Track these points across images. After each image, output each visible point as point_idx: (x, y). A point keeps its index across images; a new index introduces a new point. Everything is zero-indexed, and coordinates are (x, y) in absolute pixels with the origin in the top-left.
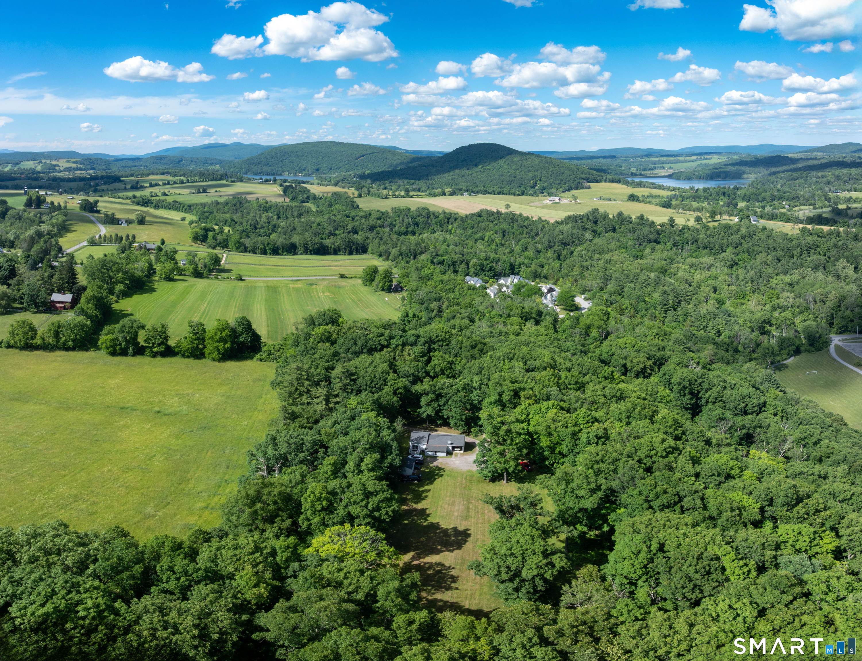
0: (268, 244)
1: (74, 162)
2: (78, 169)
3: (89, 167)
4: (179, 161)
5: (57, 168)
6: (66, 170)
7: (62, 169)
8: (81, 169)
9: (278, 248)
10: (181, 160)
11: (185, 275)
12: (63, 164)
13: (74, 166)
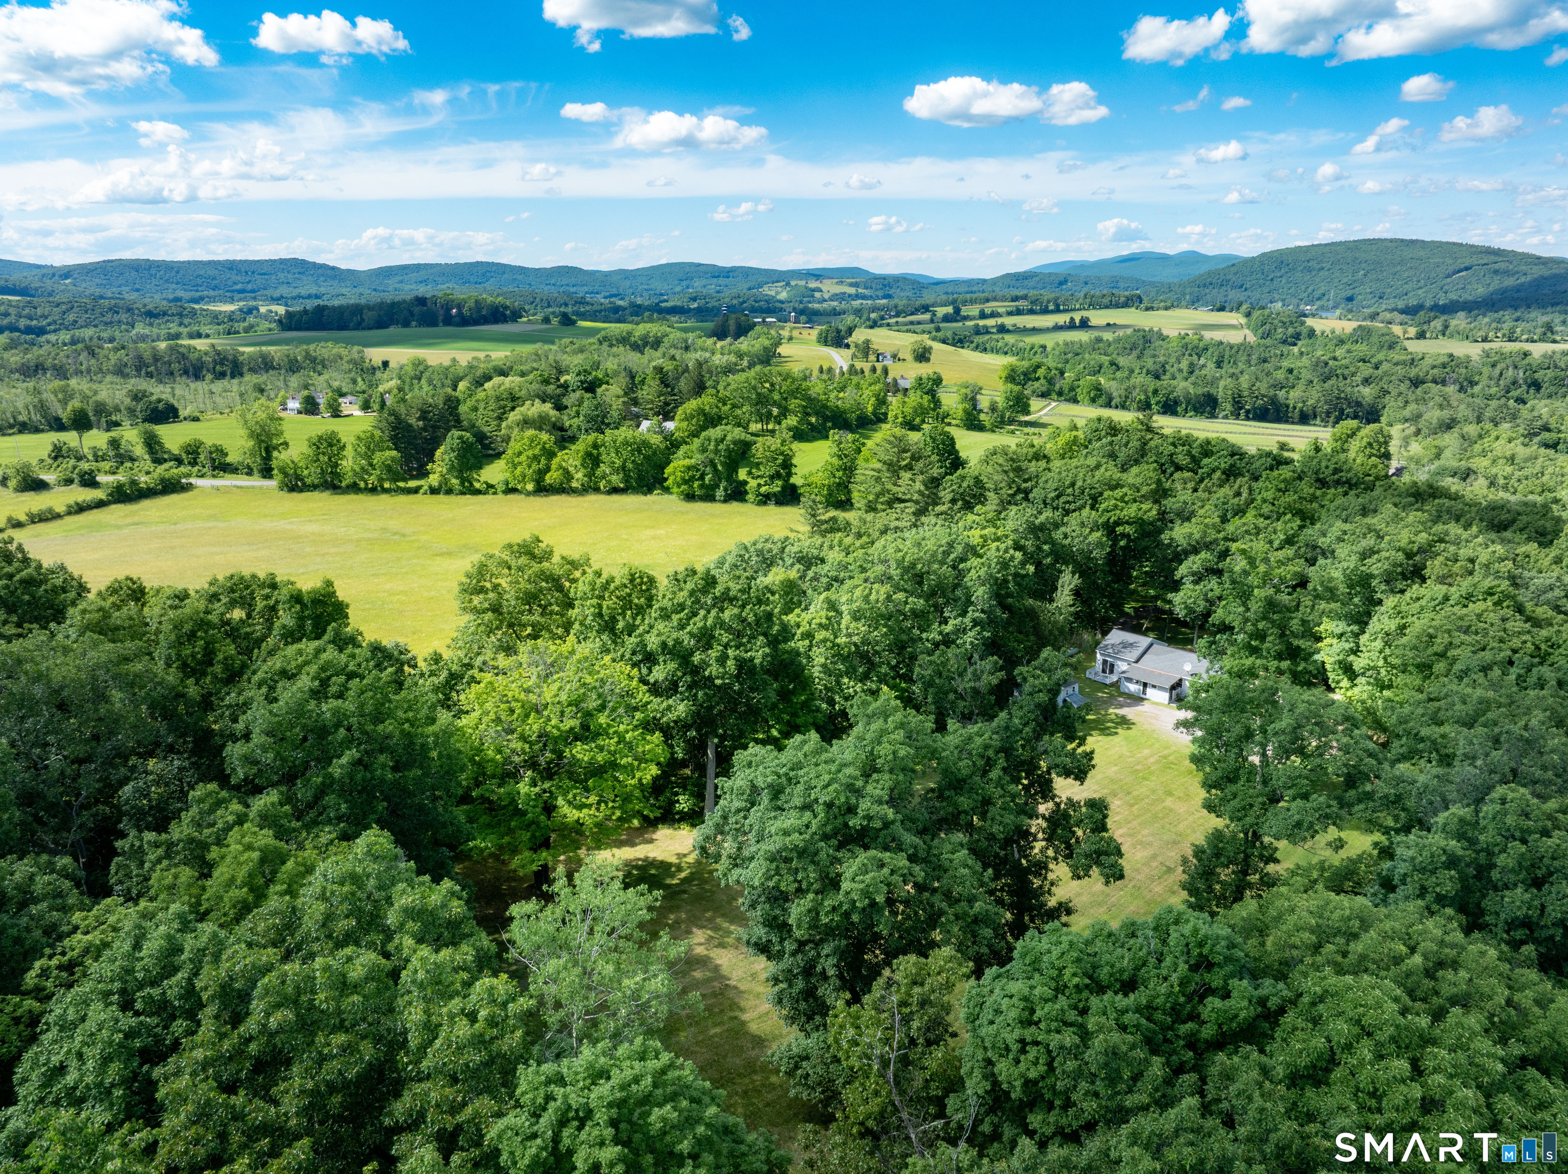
0: (1155, 392)
1: (851, 285)
2: (857, 296)
3: (880, 293)
4: (1061, 283)
5: (817, 295)
6: (834, 297)
7: (826, 296)
8: (864, 297)
9: (1176, 403)
10: (1065, 282)
11: (949, 424)
12: (830, 288)
13: (852, 291)
